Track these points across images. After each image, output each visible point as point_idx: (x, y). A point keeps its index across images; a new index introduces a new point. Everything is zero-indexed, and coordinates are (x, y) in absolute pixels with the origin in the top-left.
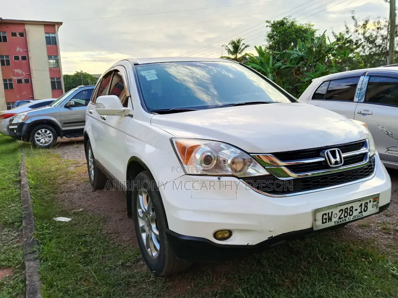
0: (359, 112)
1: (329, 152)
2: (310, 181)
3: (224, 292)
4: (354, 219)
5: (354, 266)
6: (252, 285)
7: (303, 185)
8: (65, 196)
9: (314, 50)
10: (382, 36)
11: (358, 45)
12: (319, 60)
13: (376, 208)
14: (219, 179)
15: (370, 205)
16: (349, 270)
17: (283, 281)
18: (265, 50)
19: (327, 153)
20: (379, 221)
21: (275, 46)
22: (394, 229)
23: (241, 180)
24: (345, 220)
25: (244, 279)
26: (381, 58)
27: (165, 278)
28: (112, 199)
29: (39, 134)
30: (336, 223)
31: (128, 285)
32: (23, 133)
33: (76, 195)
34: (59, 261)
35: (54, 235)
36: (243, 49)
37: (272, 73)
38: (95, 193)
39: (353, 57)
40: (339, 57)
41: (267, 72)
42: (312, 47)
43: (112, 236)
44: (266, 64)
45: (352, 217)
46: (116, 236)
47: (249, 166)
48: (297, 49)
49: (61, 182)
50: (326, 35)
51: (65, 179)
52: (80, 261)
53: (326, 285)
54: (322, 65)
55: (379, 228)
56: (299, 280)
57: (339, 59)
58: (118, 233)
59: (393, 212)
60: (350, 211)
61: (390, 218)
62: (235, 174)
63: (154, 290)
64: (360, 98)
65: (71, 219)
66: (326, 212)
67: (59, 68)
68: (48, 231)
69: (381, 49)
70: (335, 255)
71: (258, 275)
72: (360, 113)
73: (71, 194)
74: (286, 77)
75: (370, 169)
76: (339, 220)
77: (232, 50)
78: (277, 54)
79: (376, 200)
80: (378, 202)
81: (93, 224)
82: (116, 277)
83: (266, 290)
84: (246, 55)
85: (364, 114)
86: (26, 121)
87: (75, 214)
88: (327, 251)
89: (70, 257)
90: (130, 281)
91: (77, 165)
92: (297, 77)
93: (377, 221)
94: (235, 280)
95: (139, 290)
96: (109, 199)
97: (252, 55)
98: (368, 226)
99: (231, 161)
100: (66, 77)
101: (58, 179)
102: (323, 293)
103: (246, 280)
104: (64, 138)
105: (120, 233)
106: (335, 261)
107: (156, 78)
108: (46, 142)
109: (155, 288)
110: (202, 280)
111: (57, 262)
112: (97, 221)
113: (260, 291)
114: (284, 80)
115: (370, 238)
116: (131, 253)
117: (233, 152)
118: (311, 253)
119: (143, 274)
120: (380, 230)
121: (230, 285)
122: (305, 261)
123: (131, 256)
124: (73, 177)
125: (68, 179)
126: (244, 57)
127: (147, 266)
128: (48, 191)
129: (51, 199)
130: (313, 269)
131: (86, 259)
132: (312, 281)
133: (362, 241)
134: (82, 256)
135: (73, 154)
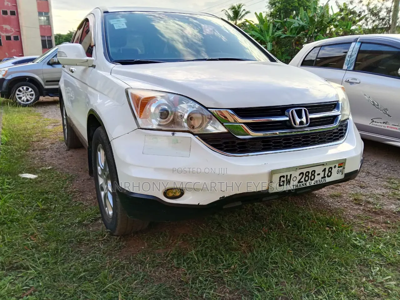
0: (347, 80)
1: (294, 111)
2: (270, 141)
3: (177, 253)
4: (316, 184)
5: (316, 234)
6: (208, 247)
7: (263, 145)
8: (37, 154)
9: (316, 21)
10: (387, 9)
11: (361, 17)
12: (320, 30)
13: (341, 174)
14: (173, 134)
16: (310, 238)
17: (240, 245)
18: (266, 17)
19: (292, 112)
20: (353, 192)
21: (277, 14)
22: (365, 201)
23: (197, 136)
24: (305, 184)
25: (200, 242)
26: (384, 32)
27: (119, 237)
28: (84, 159)
29: (20, 91)
31: (80, 242)
32: (3, 89)
33: (48, 154)
34: (12, 216)
35: (14, 191)
36: (244, 15)
37: (271, 42)
38: (68, 152)
39: (355, 30)
40: (341, 29)
41: (266, 40)
42: (314, 16)
43: (75, 195)
44: (266, 32)
45: (313, 182)
46: (80, 194)
47: (209, 122)
48: (299, 18)
49: (36, 140)
50: (330, 5)
51: (41, 137)
52: (37, 217)
53: (282, 251)
54: (323, 37)
55: (351, 199)
56: (257, 245)
57: (341, 31)
59: (368, 184)
60: (312, 175)
61: (364, 190)
62: (192, 130)
63: (106, 249)
64: (349, 65)
65: (37, 176)
66: (285, 174)
67: (51, 25)
68: (9, 187)
69: (384, 22)
70: (299, 223)
71: (216, 238)
72: (348, 82)
73: (44, 152)
74: (286, 47)
75: (341, 133)
76: (299, 184)
77: (232, 15)
78: (277, 22)
79: (341, 165)
80: (344, 168)
81: (59, 182)
82: (69, 234)
83: (221, 253)
84: (246, 22)
85: (351, 83)
86: (6, 77)
87: (43, 171)
88: (292, 219)
89: (26, 213)
90: (83, 238)
91: (55, 124)
92: (297, 48)
93: (350, 192)
94: (191, 242)
95: (90, 248)
96: (81, 159)
97: (252, 21)
98: (340, 196)
99: (188, 116)
100: (58, 37)
101: (33, 137)
102: (278, 259)
103: (202, 243)
104: (47, 97)
105: (84, 192)
106: (298, 229)
107: (125, 27)
108: (28, 100)
109: (107, 247)
110: (158, 241)
111: (10, 217)
112: (63, 179)
113: (213, 254)
114: (283, 49)
115: (339, 208)
116: (90, 212)
117: (191, 106)
118: (274, 220)
119: (97, 233)
120: (351, 201)
121: (185, 246)
122: (267, 227)
123: (90, 215)
124: (50, 135)
125: (43, 138)
126: (243, 24)
127: (104, 225)
128: (20, 148)
129: (21, 156)
130: (273, 235)
131: (42, 215)
132: (269, 246)
133: (331, 211)
134: (39, 213)
135: (55, 113)
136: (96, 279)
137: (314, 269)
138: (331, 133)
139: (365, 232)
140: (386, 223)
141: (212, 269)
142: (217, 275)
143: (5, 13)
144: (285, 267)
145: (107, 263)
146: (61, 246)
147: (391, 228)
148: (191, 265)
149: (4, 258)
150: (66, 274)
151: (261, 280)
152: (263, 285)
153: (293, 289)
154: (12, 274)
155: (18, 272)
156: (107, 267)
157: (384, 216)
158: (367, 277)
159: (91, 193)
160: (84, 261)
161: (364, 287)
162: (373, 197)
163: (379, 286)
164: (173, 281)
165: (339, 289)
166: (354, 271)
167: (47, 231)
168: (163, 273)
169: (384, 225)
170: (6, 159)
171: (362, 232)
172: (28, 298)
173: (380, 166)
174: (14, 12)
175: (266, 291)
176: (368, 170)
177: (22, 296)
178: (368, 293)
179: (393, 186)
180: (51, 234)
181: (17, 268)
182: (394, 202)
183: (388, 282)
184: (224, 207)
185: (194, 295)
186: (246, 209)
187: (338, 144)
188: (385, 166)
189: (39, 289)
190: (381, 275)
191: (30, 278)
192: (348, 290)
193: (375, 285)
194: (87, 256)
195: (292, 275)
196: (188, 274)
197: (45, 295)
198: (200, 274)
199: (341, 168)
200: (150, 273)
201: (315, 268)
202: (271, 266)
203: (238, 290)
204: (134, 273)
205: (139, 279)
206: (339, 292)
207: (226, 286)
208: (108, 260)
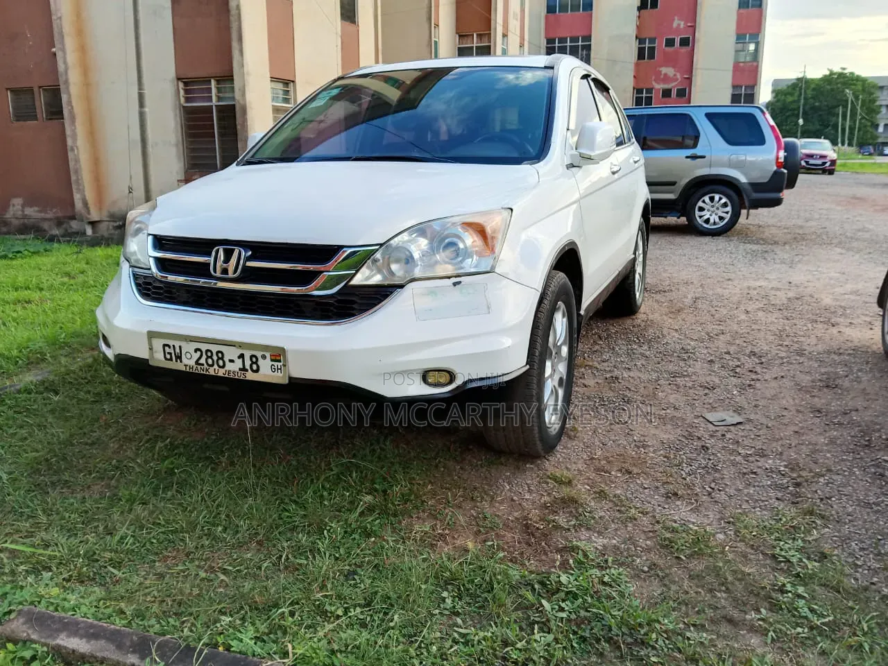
1: (222, 249)
15: (263, 364)
19: (218, 251)
24: (208, 370)
30: (191, 368)
45: (221, 371)
60: (219, 358)
66: (171, 343)
76: (197, 366)
79: (278, 358)
80: (286, 366)
143: (670, 42)
174: (688, 39)
199: (279, 364)
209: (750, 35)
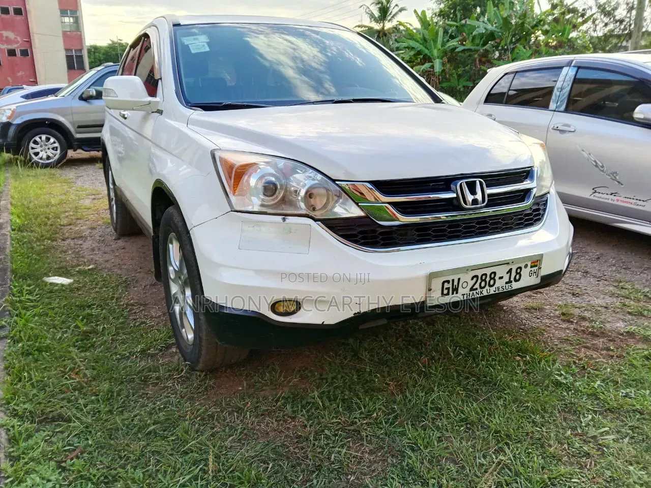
0: (556, 127)
1: (464, 183)
2: (429, 229)
3: (292, 396)
4: (497, 292)
5: (500, 367)
6: (336, 388)
7: (419, 235)
8: (69, 245)
9: (513, 23)
10: (627, 4)
11: (586, 17)
12: (520, 39)
13: (535, 276)
14: (284, 220)
15: (525, 272)
16: (492, 372)
17: (387, 384)
18: (432, 17)
19: (461, 185)
20: (560, 303)
21: (450, 12)
22: (579, 316)
23: (319, 223)
24: (481, 293)
25: (326, 379)
26: (622, 42)
27: (204, 373)
29: (36, 142)
30: (465, 296)
31: (146, 381)
32: (9, 140)
33: (87, 244)
34: (40, 343)
35: (39, 304)
36: (396, 14)
37: (442, 59)
38: (118, 241)
39: (576, 39)
40: (553, 36)
41: (433, 55)
42: (510, 16)
43: (133, 309)
44: (432, 42)
45: (492, 289)
46: (141, 309)
47: (337, 202)
48: (486, 19)
49: (65, 222)
51: (73, 217)
52: (77, 344)
53: (449, 392)
54: (524, 50)
55: (557, 313)
56: (411, 383)
57: (554, 40)
58: (145, 305)
59: (585, 290)
60: (491, 278)
61: (578, 298)
62: (312, 214)
63: (185, 390)
64: (558, 104)
65: (72, 281)
66: (450, 278)
67: (80, 32)
68: (31, 297)
69: (622, 27)
70: (476, 349)
71: (350, 373)
72: (557, 129)
73: (80, 242)
74: (464, 67)
75: (536, 215)
76: (471, 293)
77: (377, 14)
78: (451, 26)
79: (536, 264)
80: (540, 268)
81: (106, 289)
82: (128, 369)
83: (357, 396)
84: (399, 25)
85: (562, 132)
86: (14, 120)
87: (79, 272)
88: (465, 344)
89: (60, 338)
90: (149, 375)
91: (95, 196)
92: (483, 67)
93: (556, 302)
94: (312, 379)
95: (161, 390)
96: (140, 252)
97: (410, 24)
98: (540, 309)
99: (306, 193)
100: (93, 50)
101: (61, 217)
102: (442, 404)
103: (329, 380)
104: (79, 151)
105: (147, 304)
106: (474, 359)
107: (208, 49)
108: (48, 158)
109: (187, 388)
110: (262, 379)
111: (37, 344)
112: (113, 285)
113: (346, 397)
114: (460, 71)
115: (538, 328)
116: (158, 336)
117: (310, 177)
118: (438, 345)
119: (171, 367)
120: (557, 316)
121: (304, 386)
122: (426, 356)
123: (158, 340)
124: (87, 215)
125: (78, 219)
126: (396, 28)
127: (180, 355)
128: (42, 236)
129: (44, 249)
130: (436, 368)
131: (85, 341)
132: (430, 385)
133: (525, 331)
134: (80, 337)
135: (93, 178)
136: (172, 435)
137: (495, 418)
138: (521, 215)
139: (575, 363)
140: (608, 349)
141: (343, 419)
142: (352, 428)
143: (5, 11)
144: (452, 416)
145: (187, 412)
146: (117, 388)
147: (615, 357)
148: (313, 413)
149: (33, 405)
150: (127, 427)
151: (416, 434)
152: (420, 441)
153: (463, 447)
154: (47, 428)
155: (56, 425)
156: (188, 416)
157: (605, 340)
158: (574, 429)
159: (158, 306)
160: (153, 409)
161: (569, 444)
162: (590, 310)
163: (590, 442)
164: (287, 436)
165: (530, 447)
166: (554, 420)
167: (94, 364)
168: (271, 425)
169: (604, 352)
170: (22, 255)
171: (570, 363)
172: (73, 463)
173: (606, 261)
174: (20, 9)
175: (424, 450)
176: (585, 268)
177: (64, 460)
178: (573, 452)
179: (623, 292)
180: (102, 369)
181: (53, 420)
182: (623, 317)
183: (603, 436)
184: (361, 327)
185: (317, 457)
186: (396, 329)
187: (532, 232)
188: (614, 262)
189: (89, 449)
190: (594, 426)
191: (73, 434)
192: (545, 448)
193: (584, 441)
194: (157, 401)
195: (462, 426)
196: (308, 426)
197: (97, 458)
198: (326, 426)
199: (535, 268)
200: (252, 425)
201: (497, 417)
202: (431, 414)
203: (383, 448)
204: (228, 425)
205: (236, 434)
206: (530, 450)
207: (365, 443)
208: (188, 408)
209: (70, 10)
